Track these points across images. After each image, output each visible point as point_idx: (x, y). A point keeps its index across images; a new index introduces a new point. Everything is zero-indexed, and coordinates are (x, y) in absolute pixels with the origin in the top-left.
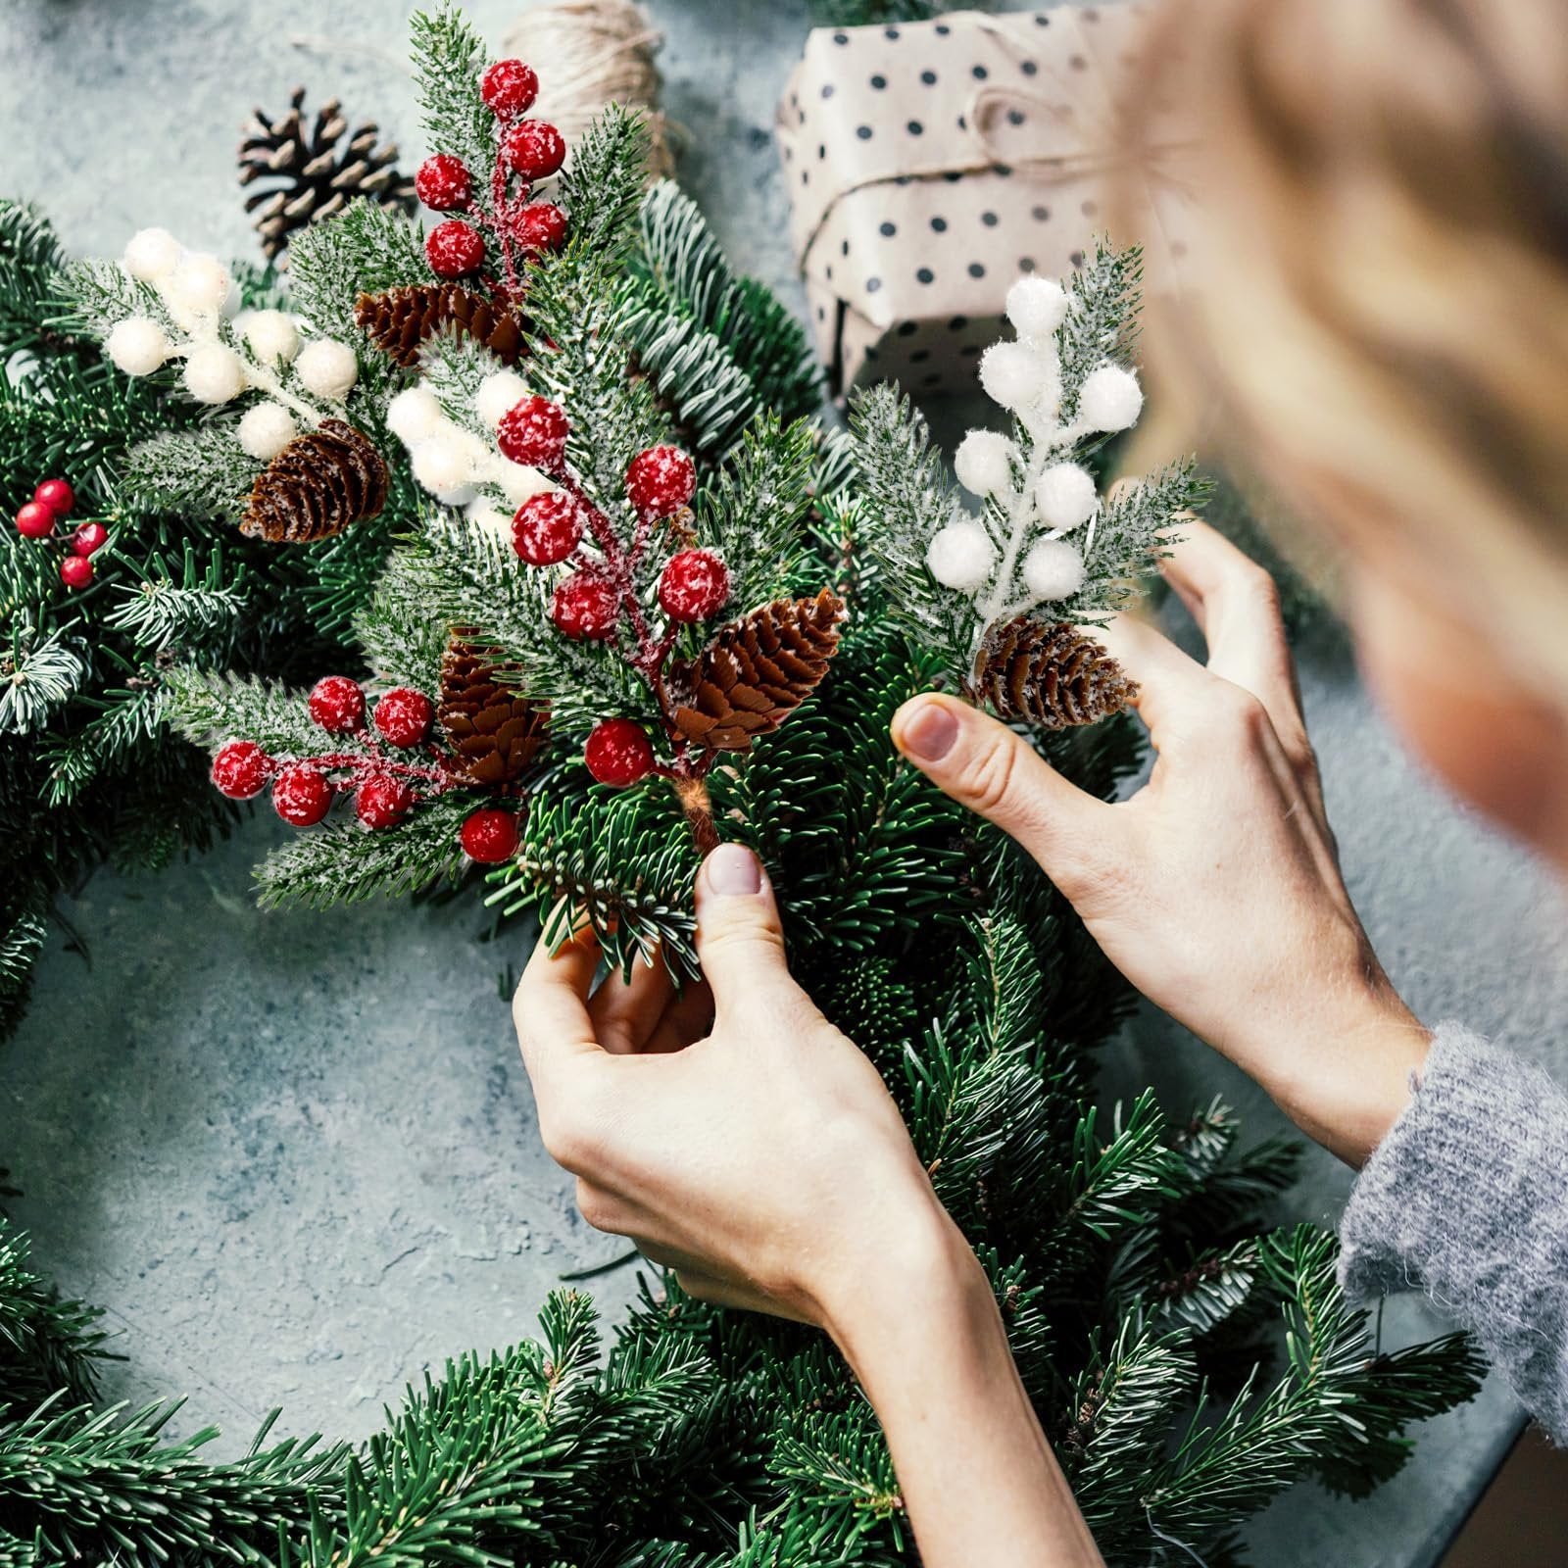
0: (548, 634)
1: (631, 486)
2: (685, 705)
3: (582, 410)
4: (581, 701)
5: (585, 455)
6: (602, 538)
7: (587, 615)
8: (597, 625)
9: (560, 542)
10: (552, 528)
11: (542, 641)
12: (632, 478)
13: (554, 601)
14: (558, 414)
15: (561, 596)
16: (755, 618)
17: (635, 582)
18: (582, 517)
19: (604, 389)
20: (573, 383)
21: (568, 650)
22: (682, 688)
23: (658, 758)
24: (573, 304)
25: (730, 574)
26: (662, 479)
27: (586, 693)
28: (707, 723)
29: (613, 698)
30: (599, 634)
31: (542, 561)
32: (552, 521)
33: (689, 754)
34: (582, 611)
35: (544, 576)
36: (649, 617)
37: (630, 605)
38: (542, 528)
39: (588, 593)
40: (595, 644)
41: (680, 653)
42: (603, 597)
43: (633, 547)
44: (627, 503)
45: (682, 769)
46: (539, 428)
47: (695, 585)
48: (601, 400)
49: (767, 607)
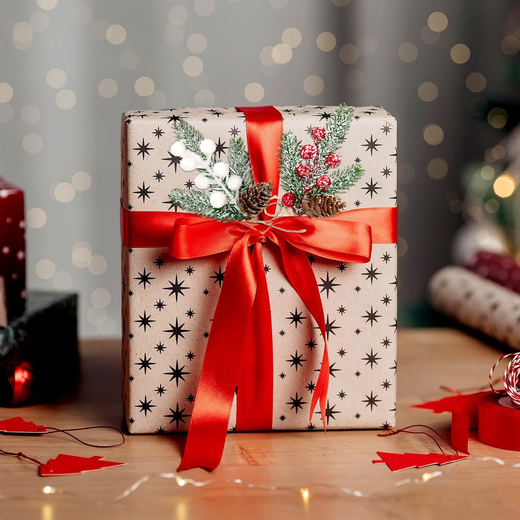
0: (294, 170)
1: (327, 157)
2: (306, 201)
3: (330, 137)
4: (290, 186)
5: (324, 145)
6: (315, 161)
7: (303, 172)
8: (303, 175)
9: (308, 156)
10: (309, 153)
11: (292, 170)
12: (329, 155)
13: (299, 165)
14: (325, 134)
15: (301, 165)
16: (330, 197)
17: (315, 173)
18: (315, 155)
19: (336, 136)
20: (332, 131)
21: (295, 175)
22: (308, 198)
23: (295, 206)
24: (343, 118)
25: (331, 185)
26: (333, 160)
27: (292, 185)
28: (308, 207)
29: (295, 190)
30: (302, 177)
31: (302, 157)
32: (310, 151)
33: (300, 210)
34: (302, 171)
35: (301, 159)
36: (312, 181)
37: (311, 176)
38: (307, 151)
39: (306, 168)
40: (300, 178)
41: (312, 192)
42: (308, 171)
43: (319, 167)
44: (324, 159)
45: (297, 212)
46: (320, 134)
47: (324, 182)
48: (334, 138)
49: (333, 196)
